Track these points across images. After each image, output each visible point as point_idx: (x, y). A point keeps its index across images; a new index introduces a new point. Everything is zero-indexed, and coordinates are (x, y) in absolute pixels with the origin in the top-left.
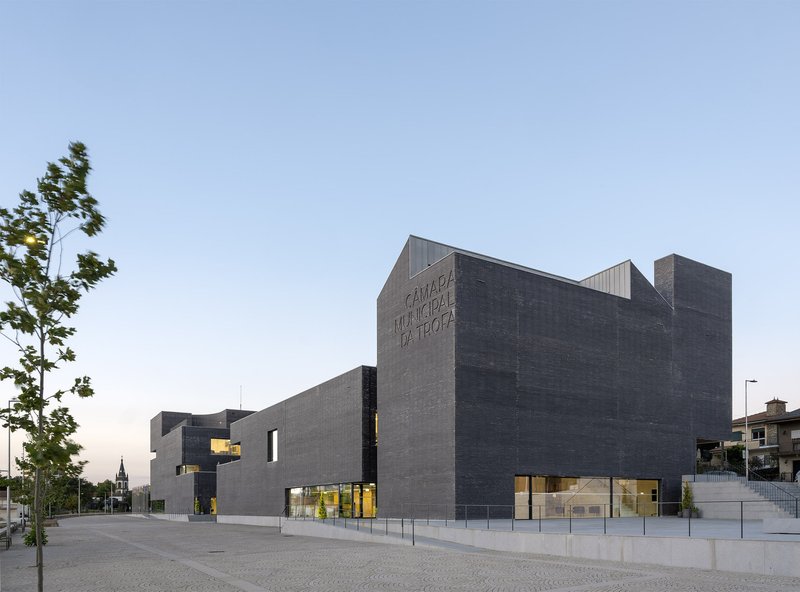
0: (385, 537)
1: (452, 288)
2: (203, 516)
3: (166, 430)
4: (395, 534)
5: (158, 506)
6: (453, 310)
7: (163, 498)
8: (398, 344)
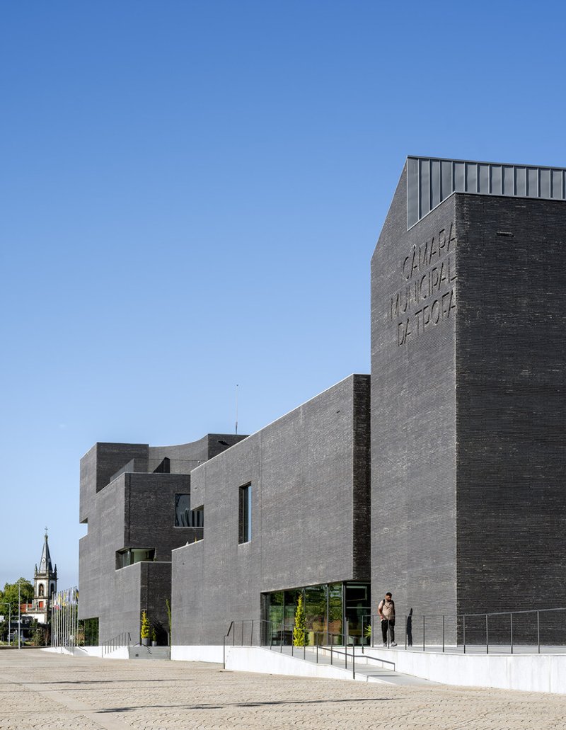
0: (330, 667)
1: (453, 251)
2: (155, 649)
3: (102, 481)
4: (338, 664)
5: (90, 632)
6: (454, 289)
7: (97, 616)
8: (395, 339)
